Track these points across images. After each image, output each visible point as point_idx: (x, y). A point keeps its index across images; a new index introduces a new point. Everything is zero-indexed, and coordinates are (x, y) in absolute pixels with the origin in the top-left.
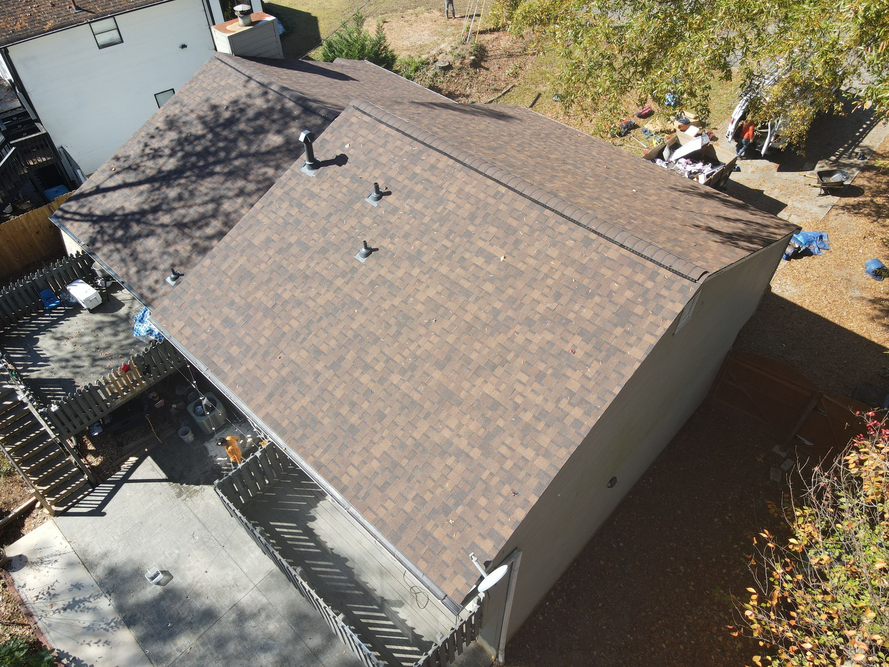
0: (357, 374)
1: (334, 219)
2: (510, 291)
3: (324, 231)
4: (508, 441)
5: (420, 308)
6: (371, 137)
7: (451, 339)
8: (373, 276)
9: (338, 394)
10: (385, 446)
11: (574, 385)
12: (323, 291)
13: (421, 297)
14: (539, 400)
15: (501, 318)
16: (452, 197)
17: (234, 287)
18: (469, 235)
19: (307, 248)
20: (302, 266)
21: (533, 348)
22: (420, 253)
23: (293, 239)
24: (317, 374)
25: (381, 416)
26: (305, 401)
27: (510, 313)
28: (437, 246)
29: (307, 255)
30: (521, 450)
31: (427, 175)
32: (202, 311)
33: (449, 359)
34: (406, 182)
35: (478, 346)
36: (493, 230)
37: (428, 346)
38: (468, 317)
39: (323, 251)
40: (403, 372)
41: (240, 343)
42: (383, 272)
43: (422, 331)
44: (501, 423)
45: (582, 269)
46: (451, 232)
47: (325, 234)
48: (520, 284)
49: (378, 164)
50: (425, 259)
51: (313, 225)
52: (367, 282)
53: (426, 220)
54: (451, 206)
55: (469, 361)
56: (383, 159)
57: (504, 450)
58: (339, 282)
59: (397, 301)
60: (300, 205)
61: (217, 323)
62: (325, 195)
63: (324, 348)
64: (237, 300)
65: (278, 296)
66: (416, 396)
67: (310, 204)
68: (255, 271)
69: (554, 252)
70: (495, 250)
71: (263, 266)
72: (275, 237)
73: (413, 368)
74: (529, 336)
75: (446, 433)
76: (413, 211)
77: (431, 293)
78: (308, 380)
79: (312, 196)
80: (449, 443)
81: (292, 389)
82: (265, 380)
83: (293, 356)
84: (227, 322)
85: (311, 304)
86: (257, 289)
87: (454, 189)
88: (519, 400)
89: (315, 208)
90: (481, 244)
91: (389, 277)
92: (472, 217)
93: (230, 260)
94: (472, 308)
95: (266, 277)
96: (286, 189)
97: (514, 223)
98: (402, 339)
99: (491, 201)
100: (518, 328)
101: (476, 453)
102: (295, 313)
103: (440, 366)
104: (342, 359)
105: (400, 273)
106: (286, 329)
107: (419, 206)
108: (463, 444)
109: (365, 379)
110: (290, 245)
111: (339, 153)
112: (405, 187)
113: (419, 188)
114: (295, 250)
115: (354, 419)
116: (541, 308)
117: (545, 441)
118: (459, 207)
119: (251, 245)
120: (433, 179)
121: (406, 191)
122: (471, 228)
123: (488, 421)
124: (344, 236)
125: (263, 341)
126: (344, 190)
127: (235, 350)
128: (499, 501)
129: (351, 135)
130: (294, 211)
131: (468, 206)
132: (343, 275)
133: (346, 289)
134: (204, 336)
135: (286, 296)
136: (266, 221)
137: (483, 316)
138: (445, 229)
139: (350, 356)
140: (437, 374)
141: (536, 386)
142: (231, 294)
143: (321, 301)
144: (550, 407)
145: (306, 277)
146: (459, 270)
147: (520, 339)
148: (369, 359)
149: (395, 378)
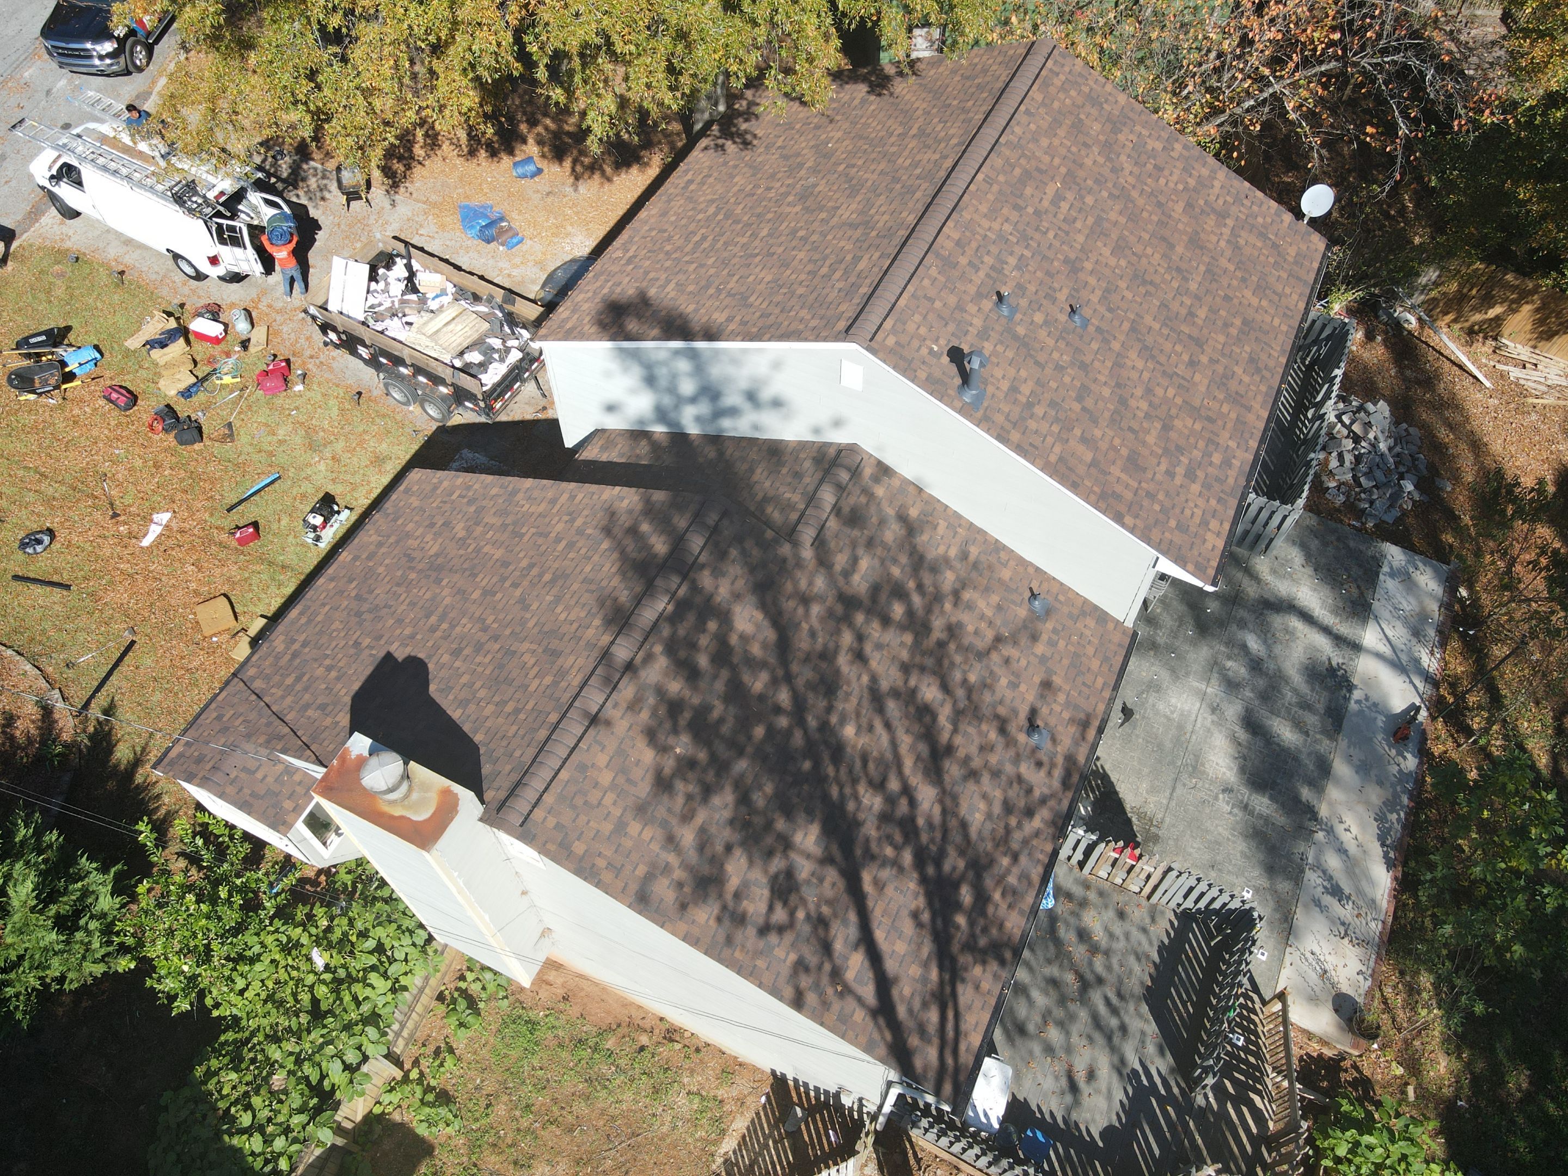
0: (1200, 322)
1: (1042, 357)
2: (1089, 182)
3: (1059, 368)
4: (1213, 198)
5: (1123, 263)
6: (917, 318)
7: (1146, 236)
8: (1102, 309)
9: (1222, 339)
10: (1248, 293)
11: (1159, 146)
12: (1129, 363)
13: (1113, 261)
14: (1177, 172)
15: (1116, 193)
16: (996, 226)
17: (1149, 475)
18: (1037, 213)
19: (1084, 387)
20: (1106, 392)
21: (1136, 170)
22: (1066, 261)
23: (1077, 407)
24: (1211, 361)
25: (1227, 298)
26: (1239, 370)
27: (1110, 185)
28: (1057, 244)
29: (1093, 387)
30: (1216, 190)
31: (970, 251)
32: (1188, 512)
33: (1163, 239)
34: (982, 274)
35: (1145, 214)
36: (1028, 191)
37: (1157, 256)
38: (1123, 220)
39: (1084, 367)
40: (1186, 279)
41: (1207, 454)
42: (1095, 298)
43: (1144, 260)
44: (1201, 202)
45: (1056, 123)
46: (1037, 229)
47: (1062, 368)
48: (1081, 174)
49: (960, 308)
50: (1072, 256)
51: (1053, 385)
52: (1108, 315)
53: (1027, 253)
54: (1008, 228)
55: (1160, 223)
56: (952, 300)
57: (1221, 202)
58: (1116, 346)
59: (1123, 284)
60: (1029, 405)
61: (1196, 488)
62: (1012, 372)
63: (1186, 357)
64: (1163, 467)
65: (1147, 416)
66: (1202, 268)
67: (1026, 389)
68: (1124, 452)
69: (1045, 142)
70: (1051, 190)
71: (1117, 442)
72: (1077, 432)
73: (1178, 270)
74: (1127, 172)
75: (1223, 244)
76: (1018, 267)
77: (1106, 252)
78: (1220, 369)
79: (1014, 389)
80: (1228, 242)
81: (1233, 385)
82: (1233, 415)
83: (1203, 389)
84: (1190, 475)
85: (1146, 375)
86: (1144, 443)
87: (986, 223)
88: (1180, 187)
89: (1030, 384)
90: (1046, 203)
91: (1099, 293)
92: (1016, 207)
93: (1119, 489)
94: (1113, 216)
95: (1131, 436)
96: (1008, 426)
97: (1017, 171)
98: (1157, 279)
99: (995, 188)
100: (1122, 180)
101: (1230, 222)
102: (1159, 392)
103: (1172, 247)
104: (1190, 336)
105: (1092, 281)
106: (1179, 401)
107: (1012, 261)
108: (1226, 231)
109: (1202, 313)
110: (1084, 409)
111: (946, 359)
112: (988, 275)
113: (988, 260)
114: (1089, 403)
115: (1238, 322)
116: (1101, 160)
117: (1205, 172)
118: (1007, 220)
119: (1094, 464)
120: (974, 245)
121: (994, 274)
122: (1030, 210)
123: (1202, 211)
124: (1062, 344)
125: (1198, 426)
126: (1000, 348)
127: (1217, 458)
128: (1255, 208)
129: (915, 343)
130: (1039, 411)
131: (1005, 211)
132: (1106, 341)
133: (1122, 337)
134: (1213, 502)
135: (1144, 405)
136: (1057, 449)
137: (1117, 208)
138: (1037, 236)
139: (1186, 329)
140: (1180, 249)
141: (1166, 173)
142: (1158, 477)
143: (1140, 364)
144: (1180, 165)
145: (1118, 385)
146: (1078, 225)
147: (1131, 180)
148: (1184, 312)
149: (1193, 286)
